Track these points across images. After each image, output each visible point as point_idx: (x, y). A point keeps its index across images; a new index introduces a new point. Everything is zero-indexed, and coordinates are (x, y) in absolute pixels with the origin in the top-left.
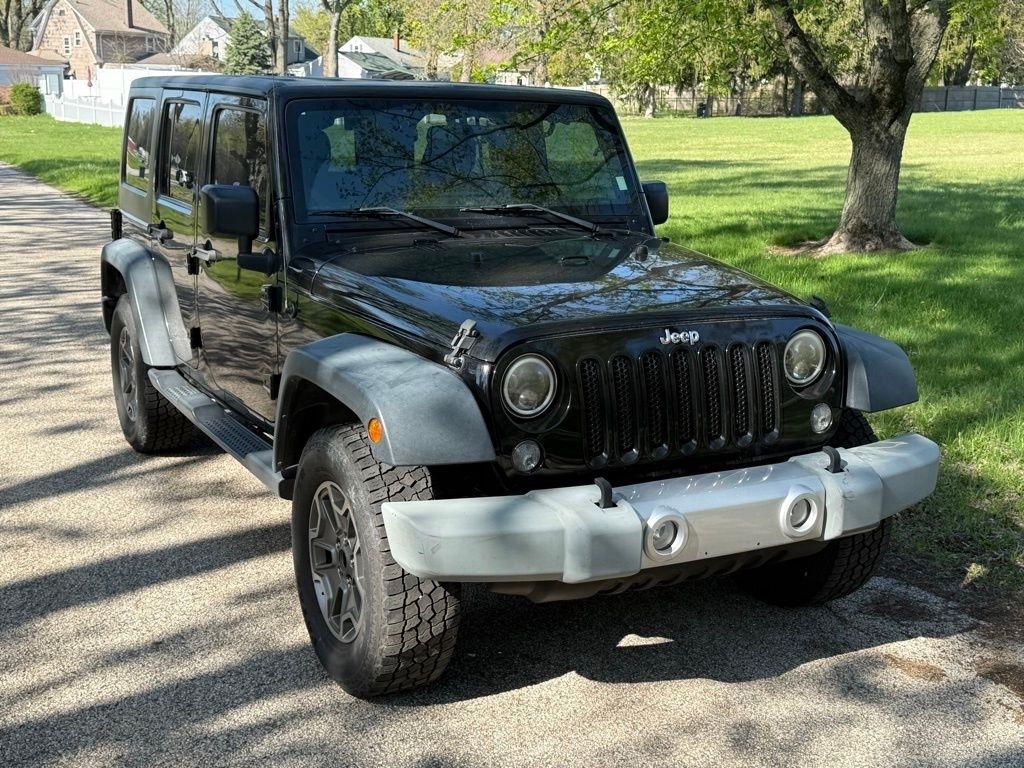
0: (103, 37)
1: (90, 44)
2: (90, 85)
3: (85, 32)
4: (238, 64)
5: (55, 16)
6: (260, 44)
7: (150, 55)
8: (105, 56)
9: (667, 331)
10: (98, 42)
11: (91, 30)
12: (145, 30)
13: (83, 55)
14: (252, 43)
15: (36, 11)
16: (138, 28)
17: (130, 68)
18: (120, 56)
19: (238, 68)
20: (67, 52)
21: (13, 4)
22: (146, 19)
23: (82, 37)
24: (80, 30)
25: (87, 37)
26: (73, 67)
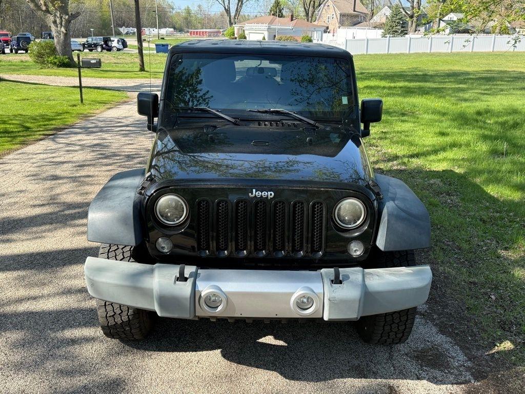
0: (342, 15)
1: (337, 18)
2: (333, 36)
3: (336, 14)
4: (391, 26)
5: (326, 7)
6: (402, 17)
7: (359, 23)
8: (342, 24)
9: (254, 190)
10: (340, 18)
11: (338, 13)
12: (359, 12)
13: (334, 23)
14: (398, 17)
15: (320, 5)
16: (357, 12)
17: (350, 28)
18: (347, 23)
19: (390, 28)
20: (328, 22)
21: (312, 3)
22: (360, 8)
23: (334, 16)
24: (334, 13)
25: (336, 16)
26: (330, 28)
